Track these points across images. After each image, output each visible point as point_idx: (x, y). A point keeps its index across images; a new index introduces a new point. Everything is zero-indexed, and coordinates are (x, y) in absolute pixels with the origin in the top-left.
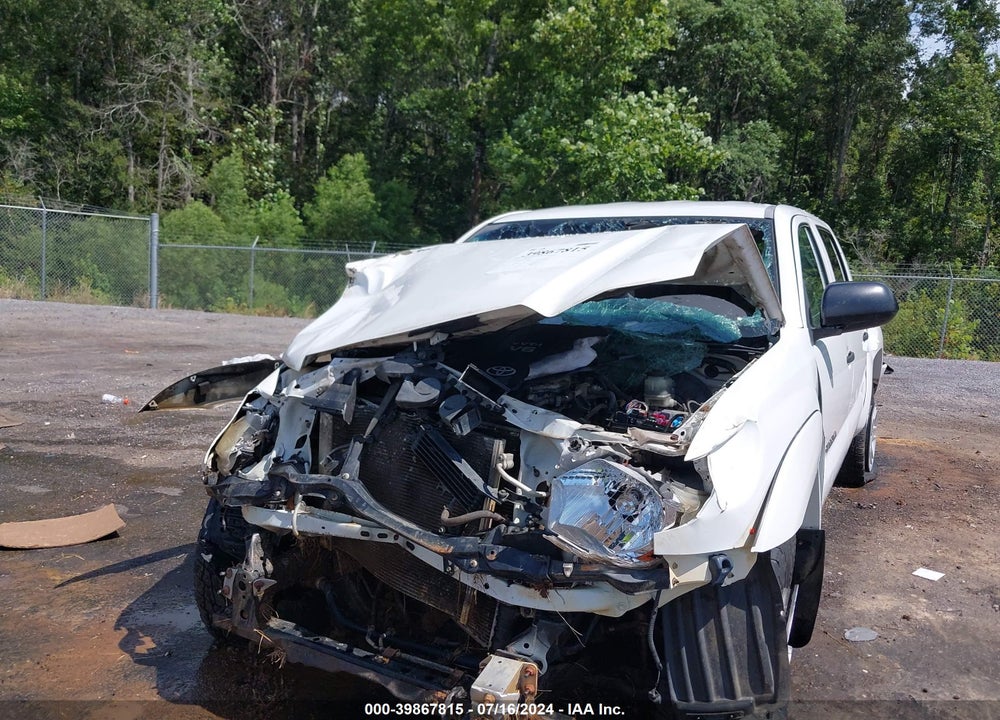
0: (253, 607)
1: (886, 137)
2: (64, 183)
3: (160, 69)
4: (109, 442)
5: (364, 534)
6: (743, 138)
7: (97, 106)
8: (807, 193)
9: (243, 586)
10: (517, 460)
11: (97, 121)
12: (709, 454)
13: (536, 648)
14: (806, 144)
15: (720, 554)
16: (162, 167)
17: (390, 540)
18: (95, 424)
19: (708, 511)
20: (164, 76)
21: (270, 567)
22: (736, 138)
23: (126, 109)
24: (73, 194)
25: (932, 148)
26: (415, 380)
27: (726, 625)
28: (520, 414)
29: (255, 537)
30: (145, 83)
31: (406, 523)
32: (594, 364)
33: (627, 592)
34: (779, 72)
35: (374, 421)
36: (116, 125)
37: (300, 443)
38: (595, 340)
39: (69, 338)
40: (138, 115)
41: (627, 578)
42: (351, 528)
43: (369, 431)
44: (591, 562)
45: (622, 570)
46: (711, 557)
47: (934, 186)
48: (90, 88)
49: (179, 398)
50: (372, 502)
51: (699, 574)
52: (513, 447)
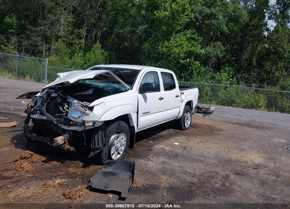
0: (29, 131)
1: (256, 48)
2: (25, 48)
3: (53, 18)
4: (20, 111)
5: (47, 119)
6: (214, 46)
7: (36, 27)
8: (234, 62)
9: (28, 127)
10: (68, 107)
11: (35, 31)
12: (94, 106)
13: (67, 135)
14: (235, 49)
15: (94, 121)
16: (52, 45)
17: (50, 120)
18: (18, 107)
19: (91, 114)
20: (54, 20)
21: (33, 125)
22: (212, 46)
23: (44, 29)
24: (27, 51)
25: (268, 52)
26: (54, 93)
27: (99, 134)
28: (70, 99)
29: (31, 120)
30: (49, 22)
31: (50, 116)
32: (92, 93)
33: (79, 126)
34: (225, 29)
35: (49, 100)
36: (40, 33)
37: (40, 104)
38: (93, 89)
39: (19, 89)
40: (47, 30)
41: (80, 124)
42: (45, 118)
43: (48, 101)
44: (75, 122)
45: (79, 123)
46: (93, 121)
47: (268, 63)
48: (34, 22)
49: (25, 97)
50: (46, 112)
51: (91, 124)
52: (68, 104)
